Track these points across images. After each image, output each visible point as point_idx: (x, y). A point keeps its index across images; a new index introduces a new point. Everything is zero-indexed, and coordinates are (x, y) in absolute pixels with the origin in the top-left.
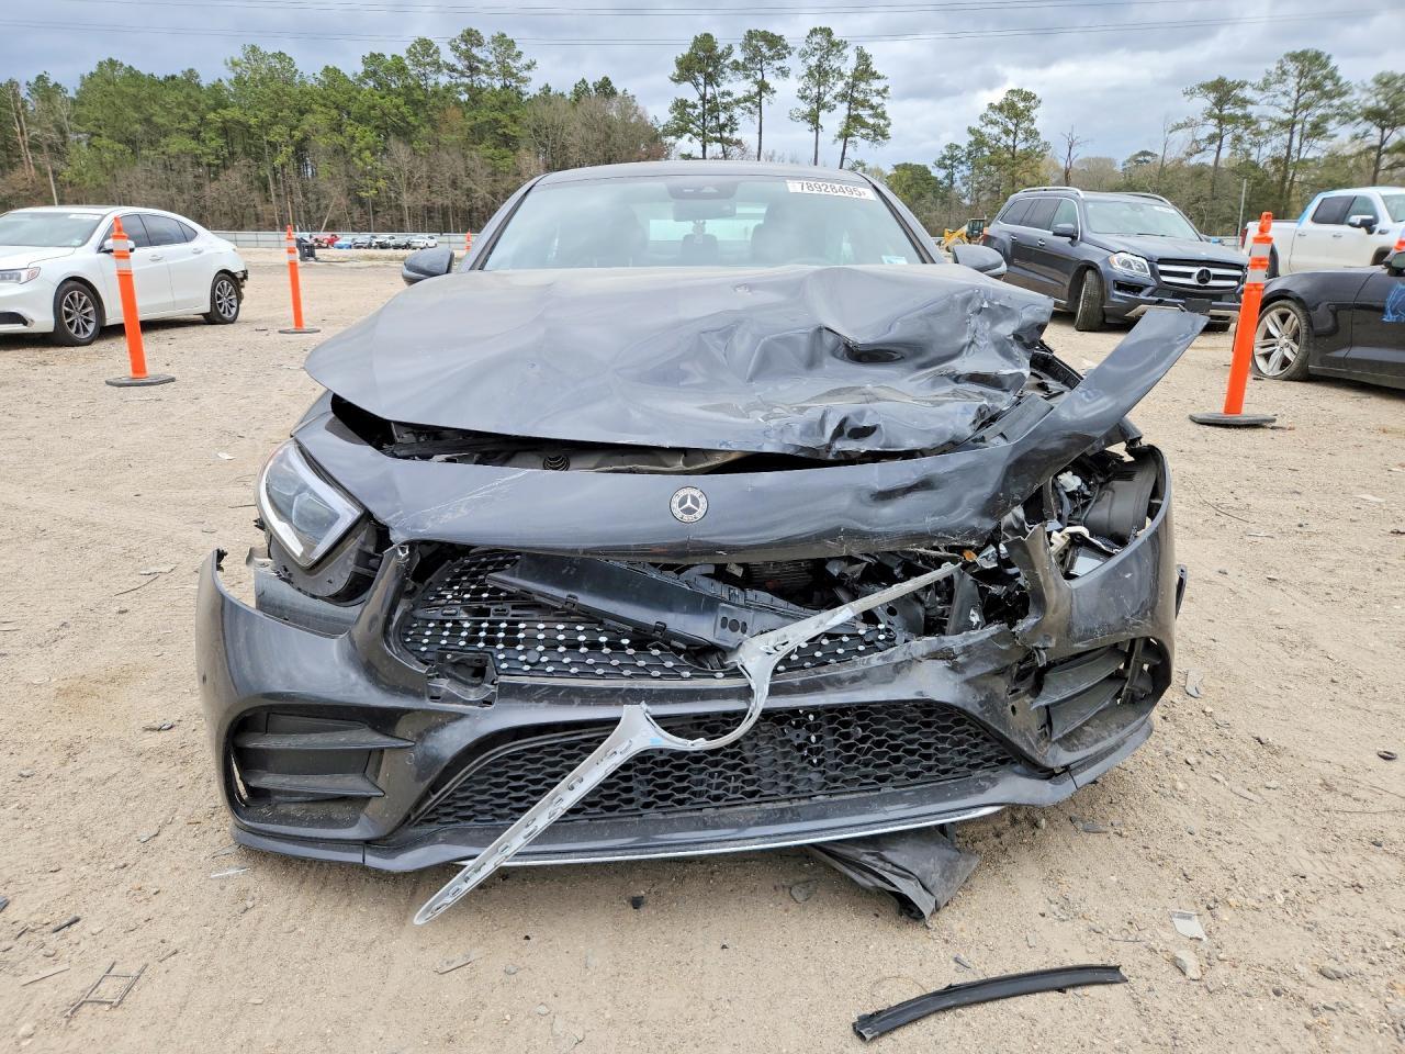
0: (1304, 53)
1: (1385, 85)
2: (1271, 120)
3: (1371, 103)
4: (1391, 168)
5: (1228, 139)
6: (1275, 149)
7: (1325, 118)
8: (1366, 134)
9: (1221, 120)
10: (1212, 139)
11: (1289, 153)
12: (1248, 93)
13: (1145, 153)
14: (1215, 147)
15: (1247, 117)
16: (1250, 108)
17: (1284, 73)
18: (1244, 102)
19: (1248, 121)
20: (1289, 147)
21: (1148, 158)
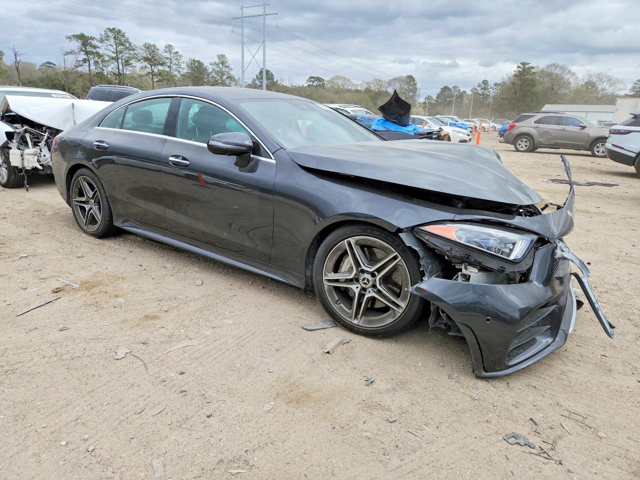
0: (114, 29)
1: (148, 48)
2: (108, 56)
3: (145, 55)
4: (158, 81)
5: (92, 62)
6: (113, 68)
7: (130, 59)
8: (146, 67)
9: (87, 53)
10: (85, 61)
11: (119, 71)
12: (95, 43)
13: (49, 63)
14: (87, 64)
15: (97, 53)
16: (98, 50)
17: (108, 36)
18: (95, 47)
19: (99, 55)
20: (118, 69)
21: (51, 65)
